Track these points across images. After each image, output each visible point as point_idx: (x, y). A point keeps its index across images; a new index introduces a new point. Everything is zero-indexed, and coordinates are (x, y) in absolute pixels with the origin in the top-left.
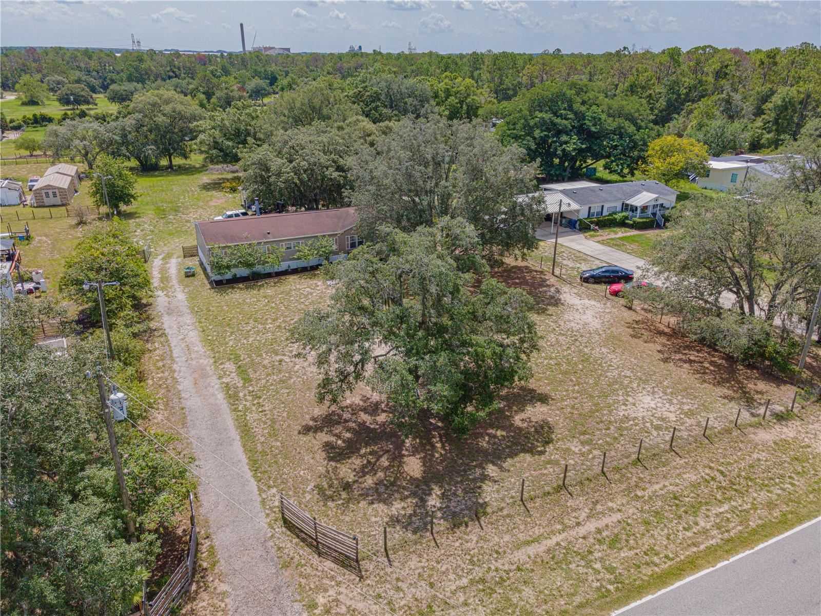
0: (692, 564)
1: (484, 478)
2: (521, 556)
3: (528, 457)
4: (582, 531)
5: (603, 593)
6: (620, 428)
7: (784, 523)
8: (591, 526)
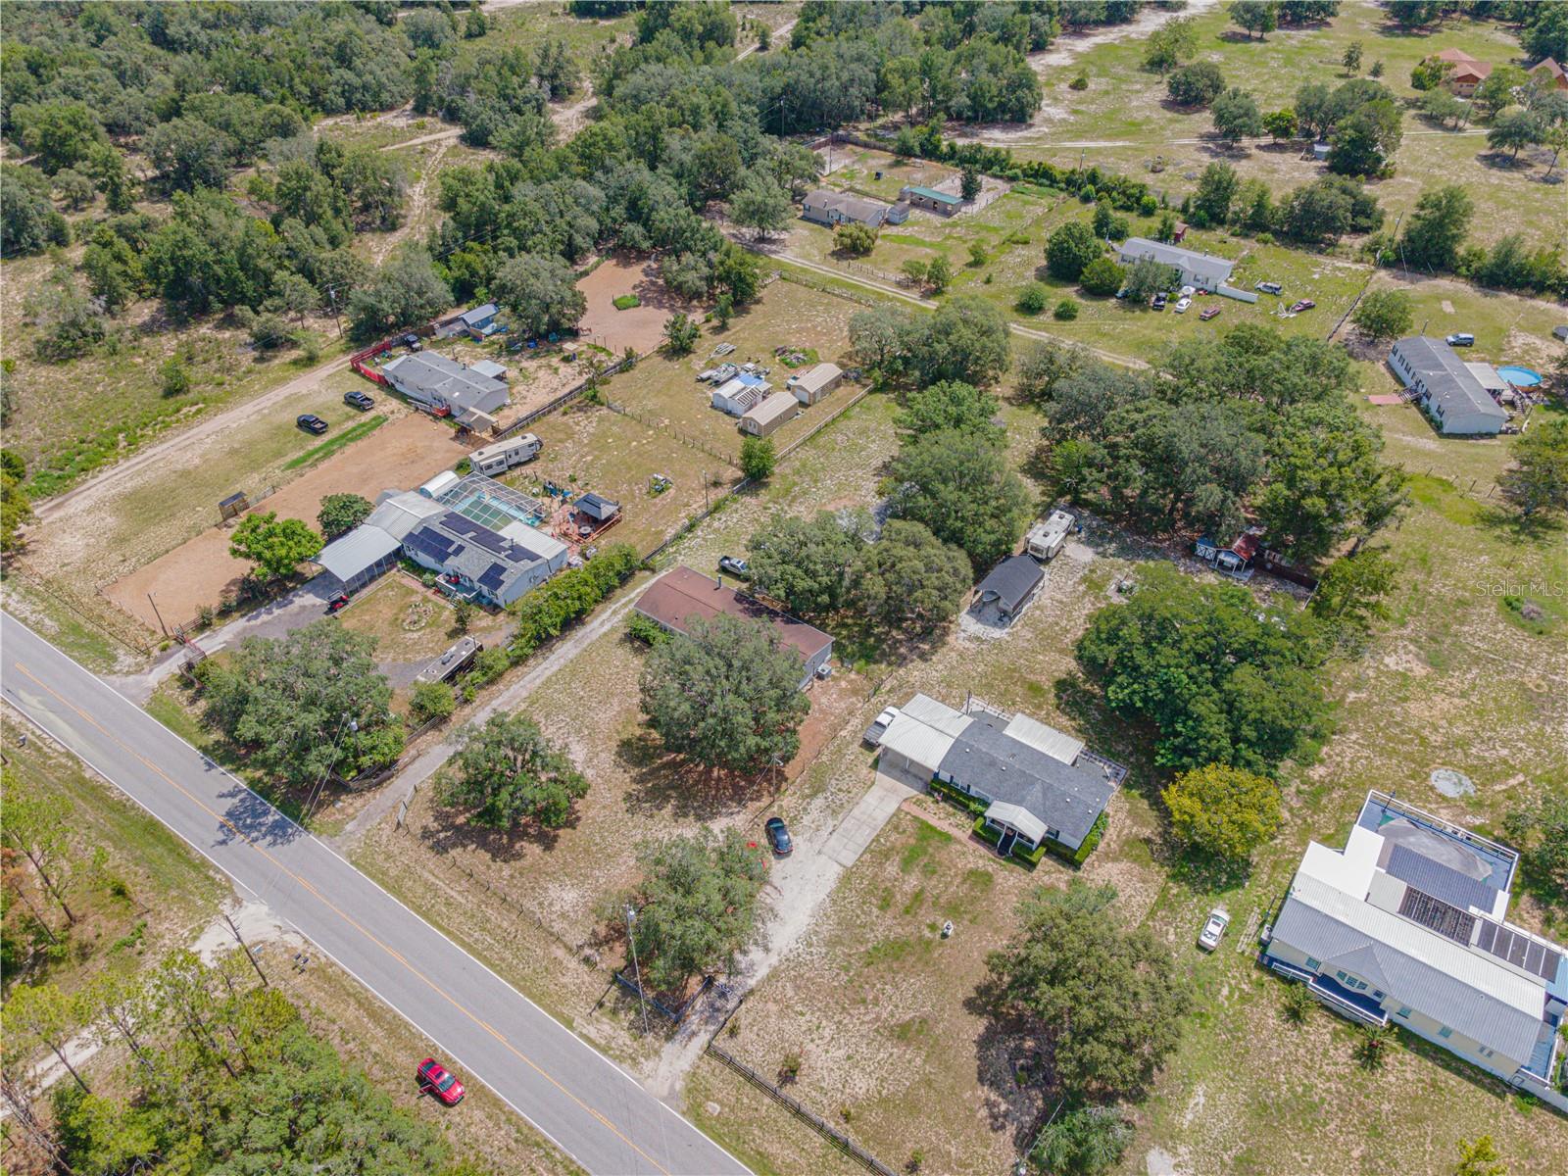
0: (448, 933)
1: (465, 846)
2: (426, 874)
3: (488, 856)
4: (449, 891)
5: (420, 907)
6: (533, 888)
7: (492, 966)
8: (453, 893)
